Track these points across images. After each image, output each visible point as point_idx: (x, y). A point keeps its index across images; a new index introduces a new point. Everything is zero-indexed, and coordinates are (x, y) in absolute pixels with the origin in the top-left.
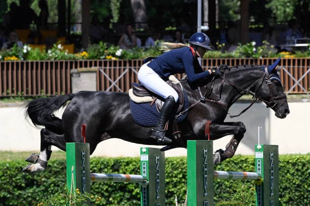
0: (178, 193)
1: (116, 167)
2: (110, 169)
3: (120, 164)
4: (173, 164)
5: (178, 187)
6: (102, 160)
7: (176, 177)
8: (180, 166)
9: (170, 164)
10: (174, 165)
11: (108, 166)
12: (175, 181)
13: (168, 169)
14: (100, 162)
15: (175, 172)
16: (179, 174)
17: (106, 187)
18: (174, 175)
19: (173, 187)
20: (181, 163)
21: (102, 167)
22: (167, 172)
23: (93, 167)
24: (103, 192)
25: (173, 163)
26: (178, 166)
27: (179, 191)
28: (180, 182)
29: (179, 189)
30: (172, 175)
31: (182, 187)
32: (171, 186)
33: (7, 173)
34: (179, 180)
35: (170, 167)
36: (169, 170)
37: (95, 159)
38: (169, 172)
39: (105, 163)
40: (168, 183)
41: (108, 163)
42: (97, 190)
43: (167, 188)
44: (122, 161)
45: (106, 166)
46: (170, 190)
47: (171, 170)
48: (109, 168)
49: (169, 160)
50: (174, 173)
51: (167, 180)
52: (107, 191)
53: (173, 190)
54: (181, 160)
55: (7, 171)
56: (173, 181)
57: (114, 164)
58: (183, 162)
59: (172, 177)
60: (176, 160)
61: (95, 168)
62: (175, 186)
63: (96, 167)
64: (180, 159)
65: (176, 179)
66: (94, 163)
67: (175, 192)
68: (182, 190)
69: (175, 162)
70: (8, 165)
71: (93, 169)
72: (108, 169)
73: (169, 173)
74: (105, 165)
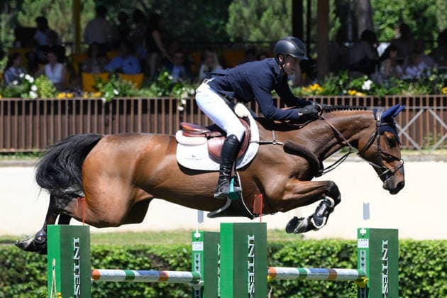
0: (436, 293)
1: (344, 255)
2: (335, 258)
3: (351, 250)
4: (427, 251)
5: (436, 285)
6: (324, 244)
7: (432, 269)
8: (438, 254)
9: (424, 251)
10: (429, 253)
11: (333, 253)
12: (431, 276)
13: (421, 258)
14: (321, 248)
15: (432, 262)
16: (437, 264)
17: (330, 284)
18: (430, 267)
19: (428, 285)
20: (440, 249)
21: (324, 254)
22: (419, 262)
23: (312, 254)
24: (325, 291)
25: (427, 249)
26: (435, 253)
27: (437, 290)
28: (439, 277)
29: (437, 287)
30: (427, 267)
31: (441, 286)
32: (424, 284)
33: (182, 261)
34: (437, 274)
35: (424, 255)
36: (423, 259)
37: (314, 243)
38: (422, 261)
39: (329, 249)
40: (420, 279)
41: (333, 248)
42: (315, 288)
43: (420, 286)
44: (353, 245)
45: (330, 253)
46: (424, 289)
47: (425, 259)
48: (333, 256)
49: (423, 244)
50: (429, 264)
51: (420, 274)
52: (331, 289)
53: (428, 288)
54: (441, 245)
55: (183, 259)
56: (428, 275)
57: (342, 250)
58: (443, 248)
59: (426, 269)
60: (433, 245)
61: (314, 257)
62: (431, 282)
63: (314, 254)
64: (439, 244)
65: (433, 272)
66: (312, 249)
67: (431, 292)
68: (441, 289)
69: (431, 248)
70: (185, 251)
71: (310, 257)
72: (332, 258)
73: (424, 263)
74: (328, 251)
